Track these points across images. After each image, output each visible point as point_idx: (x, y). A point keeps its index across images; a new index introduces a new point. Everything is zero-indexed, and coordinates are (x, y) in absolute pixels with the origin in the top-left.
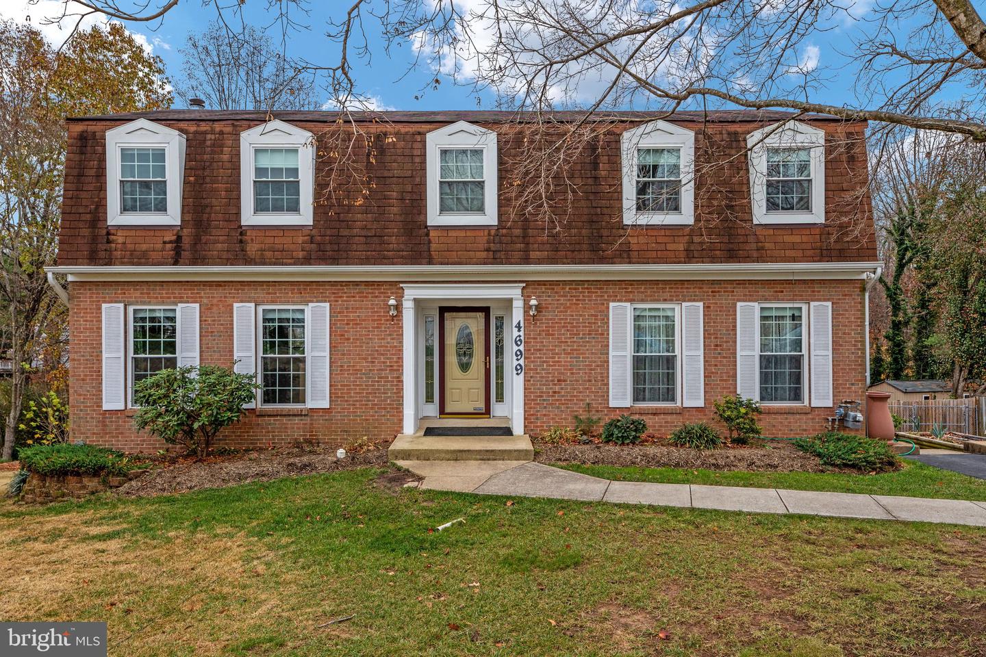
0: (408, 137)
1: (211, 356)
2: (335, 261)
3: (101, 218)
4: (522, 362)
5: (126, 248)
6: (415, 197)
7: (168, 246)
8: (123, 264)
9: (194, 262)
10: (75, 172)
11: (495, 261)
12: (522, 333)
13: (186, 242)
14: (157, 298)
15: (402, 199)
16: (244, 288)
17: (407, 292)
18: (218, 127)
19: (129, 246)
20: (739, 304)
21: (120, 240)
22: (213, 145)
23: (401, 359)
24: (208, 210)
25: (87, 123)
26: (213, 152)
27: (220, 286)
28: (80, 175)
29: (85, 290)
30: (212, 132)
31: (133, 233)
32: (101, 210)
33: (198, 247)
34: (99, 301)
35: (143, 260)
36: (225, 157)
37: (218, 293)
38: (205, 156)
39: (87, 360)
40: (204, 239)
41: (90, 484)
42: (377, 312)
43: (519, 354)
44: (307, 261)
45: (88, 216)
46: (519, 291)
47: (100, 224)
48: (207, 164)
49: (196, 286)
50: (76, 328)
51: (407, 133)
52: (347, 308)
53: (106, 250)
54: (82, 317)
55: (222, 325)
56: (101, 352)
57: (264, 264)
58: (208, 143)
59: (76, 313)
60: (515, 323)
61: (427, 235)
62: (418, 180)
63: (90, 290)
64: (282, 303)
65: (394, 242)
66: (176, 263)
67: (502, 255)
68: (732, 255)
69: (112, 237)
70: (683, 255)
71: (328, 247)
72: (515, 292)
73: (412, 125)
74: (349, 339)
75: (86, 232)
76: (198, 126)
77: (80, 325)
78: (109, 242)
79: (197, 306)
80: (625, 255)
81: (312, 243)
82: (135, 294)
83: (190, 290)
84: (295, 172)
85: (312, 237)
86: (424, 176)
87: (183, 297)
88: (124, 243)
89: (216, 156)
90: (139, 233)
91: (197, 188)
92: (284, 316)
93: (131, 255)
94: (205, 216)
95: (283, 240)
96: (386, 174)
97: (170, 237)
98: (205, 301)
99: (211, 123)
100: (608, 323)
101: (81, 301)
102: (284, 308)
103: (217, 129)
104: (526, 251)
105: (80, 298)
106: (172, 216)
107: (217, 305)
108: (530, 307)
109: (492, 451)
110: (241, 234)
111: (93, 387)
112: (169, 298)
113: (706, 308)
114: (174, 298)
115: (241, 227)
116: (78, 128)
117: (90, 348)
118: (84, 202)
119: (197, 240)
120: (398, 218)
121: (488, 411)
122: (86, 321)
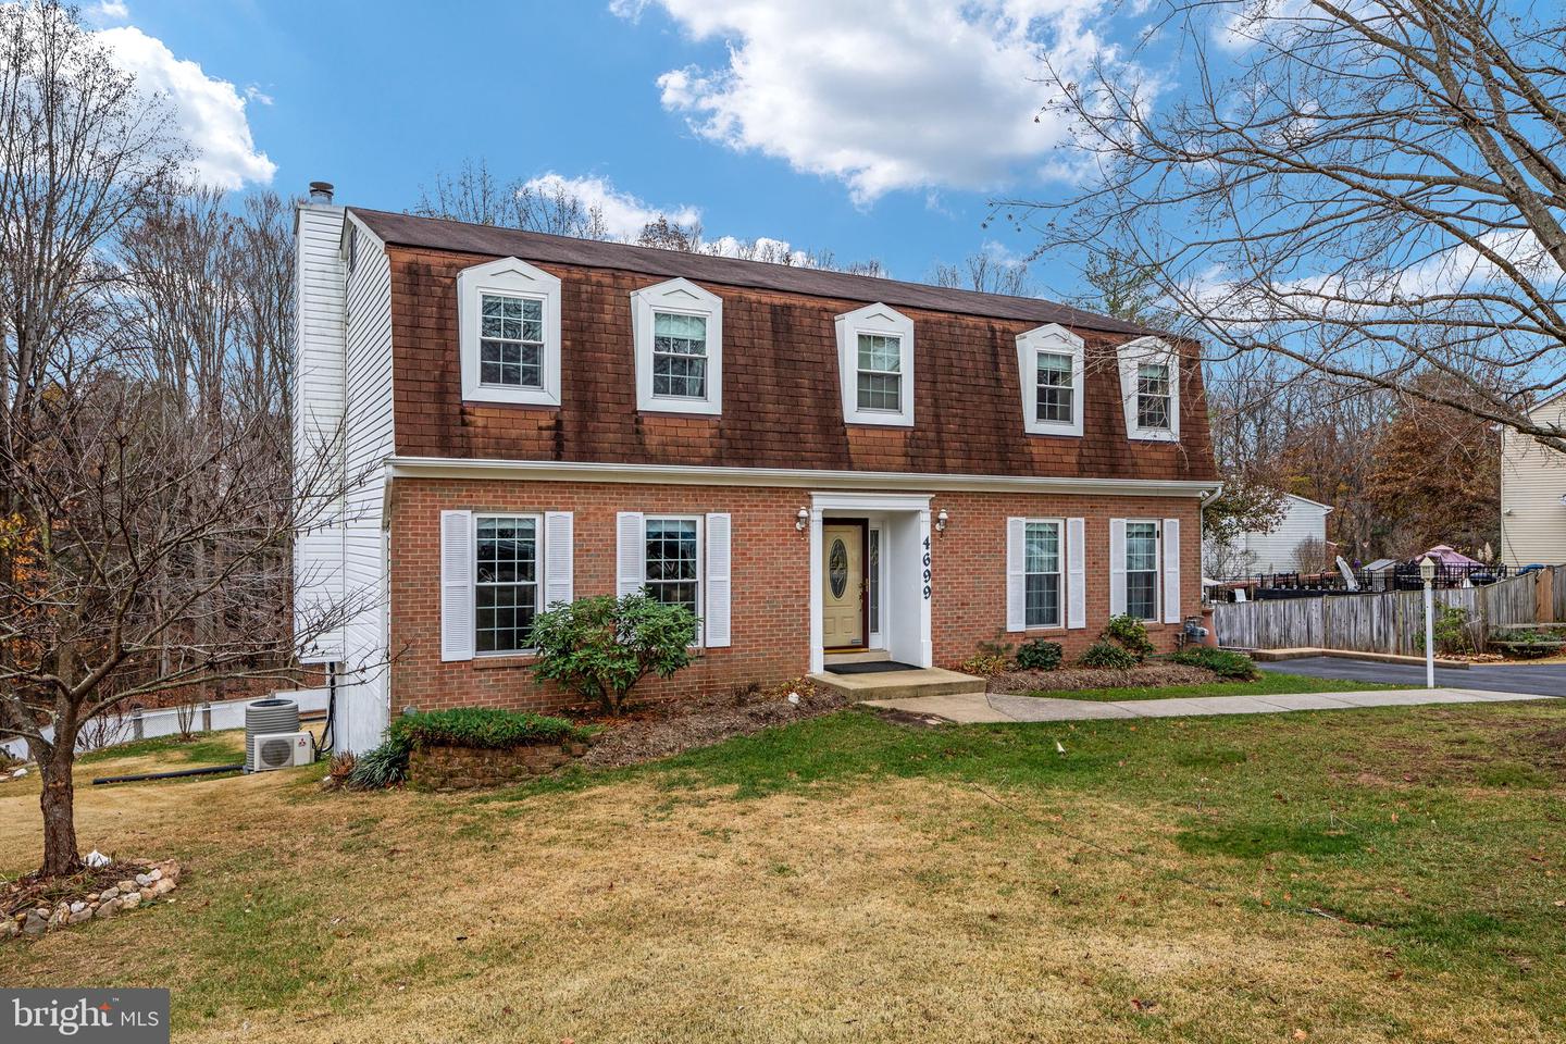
0: (815, 313)
1: (586, 582)
2: (749, 462)
3: (451, 390)
4: (929, 584)
5: (488, 433)
6: (828, 387)
7: (546, 433)
8: (487, 456)
9: (581, 458)
10: (407, 321)
11: (914, 468)
12: (929, 551)
13: (569, 429)
14: (516, 503)
15: (815, 389)
16: (630, 492)
17: (815, 501)
18: (595, 276)
19: (493, 431)
20: (1112, 520)
21: (480, 422)
22: (591, 300)
23: (808, 582)
24: (592, 387)
25: (417, 251)
26: (592, 310)
27: (599, 488)
28: (414, 326)
29: (415, 490)
30: (588, 281)
31: (496, 413)
32: (449, 378)
33: (584, 436)
34: (435, 507)
35: (514, 452)
36: (608, 318)
37: (595, 498)
38: (582, 314)
39: (418, 591)
40: (591, 425)
41: (550, 754)
42: (782, 525)
43: (928, 575)
44: (717, 461)
45: (432, 385)
46: (927, 503)
47: (451, 398)
48: (586, 324)
49: (568, 487)
50: (402, 546)
51: (812, 308)
52: (749, 520)
53: (462, 436)
54: (411, 529)
55: (601, 540)
56: (439, 579)
57: (668, 462)
58: (584, 296)
59: (401, 523)
60: (923, 540)
61: (845, 434)
62: (829, 366)
63: (422, 490)
64: (673, 512)
65: (812, 440)
66: (558, 458)
67: (919, 461)
68: (1114, 471)
69: (468, 418)
70: (1076, 468)
71: (740, 444)
72: (922, 504)
73: (817, 299)
74: (750, 559)
75: (430, 408)
76: (569, 271)
77: (408, 540)
78: (464, 424)
79: (570, 514)
80: (1029, 467)
81: (721, 437)
82: (484, 497)
83: (561, 493)
84: (698, 346)
85: (721, 430)
86: (835, 363)
87: (550, 503)
88: (485, 427)
89: (596, 315)
90: (504, 414)
91: (576, 356)
92: (671, 529)
93: (498, 443)
94: (590, 395)
95: (689, 433)
96: (796, 357)
97: (546, 421)
98: (579, 508)
99: (585, 270)
100: (1005, 540)
101: (410, 506)
102: (672, 520)
103: (594, 279)
104: (942, 458)
105: (407, 501)
106: (549, 392)
107: (595, 514)
108: (939, 521)
109: (950, 684)
110: (637, 421)
111: (427, 630)
112: (533, 503)
113: (1087, 523)
114: (539, 503)
115: (636, 412)
116: (406, 257)
117: (422, 574)
118: (425, 366)
119: (582, 428)
120: (813, 412)
121: (865, 644)
122: (417, 534)
